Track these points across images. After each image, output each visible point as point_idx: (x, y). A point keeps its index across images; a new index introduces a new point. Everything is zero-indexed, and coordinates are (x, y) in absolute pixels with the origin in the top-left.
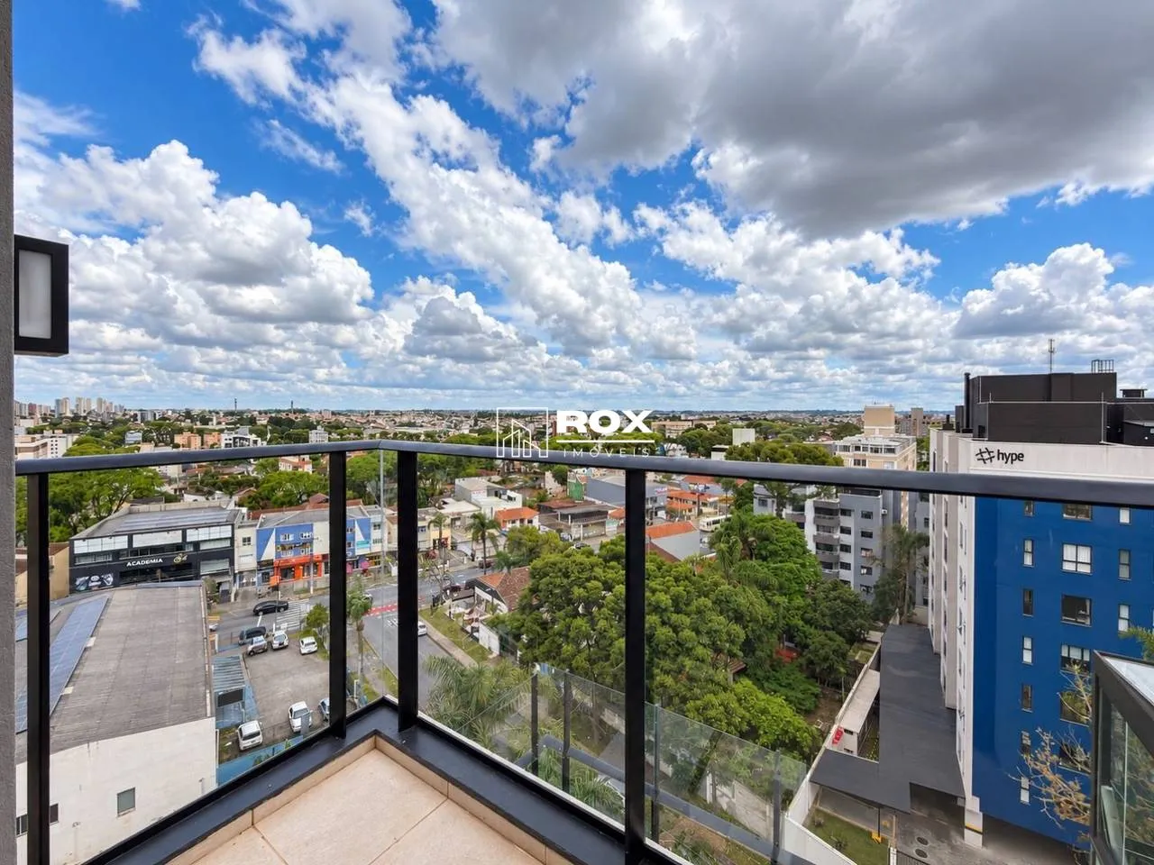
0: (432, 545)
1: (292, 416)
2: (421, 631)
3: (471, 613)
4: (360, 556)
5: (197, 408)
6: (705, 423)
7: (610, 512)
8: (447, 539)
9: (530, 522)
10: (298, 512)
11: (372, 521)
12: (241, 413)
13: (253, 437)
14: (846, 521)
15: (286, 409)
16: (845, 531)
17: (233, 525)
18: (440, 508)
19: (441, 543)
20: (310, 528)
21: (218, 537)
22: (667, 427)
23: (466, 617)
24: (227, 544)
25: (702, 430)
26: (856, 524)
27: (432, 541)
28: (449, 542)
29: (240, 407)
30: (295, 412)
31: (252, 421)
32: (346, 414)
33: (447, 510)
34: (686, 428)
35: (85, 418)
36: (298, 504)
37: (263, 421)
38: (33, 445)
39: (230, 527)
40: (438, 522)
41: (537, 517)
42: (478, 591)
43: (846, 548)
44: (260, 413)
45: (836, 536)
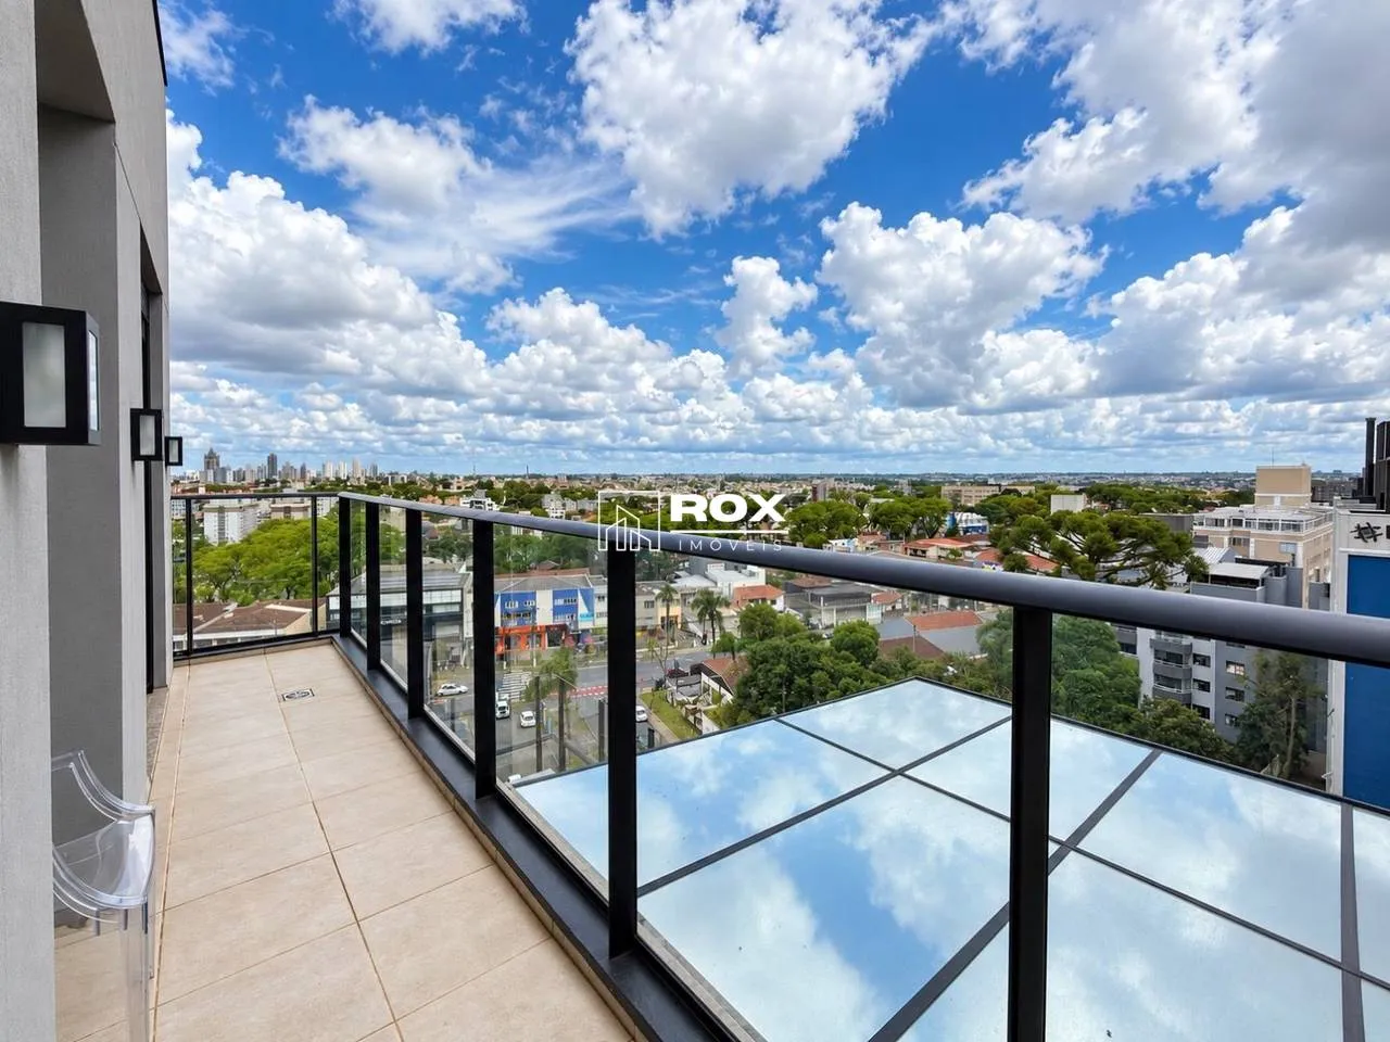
0: (660, 623)
1: (527, 482)
2: (639, 717)
3: (695, 703)
4: (583, 631)
5: (439, 474)
7: (873, 595)
8: (676, 617)
9: (774, 602)
10: (523, 579)
11: (595, 592)
12: (479, 477)
13: (489, 501)
15: (522, 474)
17: (462, 589)
18: (672, 582)
19: (669, 623)
20: (533, 596)
21: (449, 601)
22: (963, 493)
23: (690, 707)
24: (456, 609)
25: (1012, 497)
27: (660, 620)
28: (679, 620)
31: (489, 486)
32: (580, 478)
33: (679, 584)
34: (990, 494)
35: (345, 481)
36: (525, 571)
37: (500, 485)
38: (302, 505)
39: (459, 592)
40: (667, 597)
41: (782, 597)
42: (704, 678)
43: (1204, 661)
44: (497, 478)
45: (1186, 642)
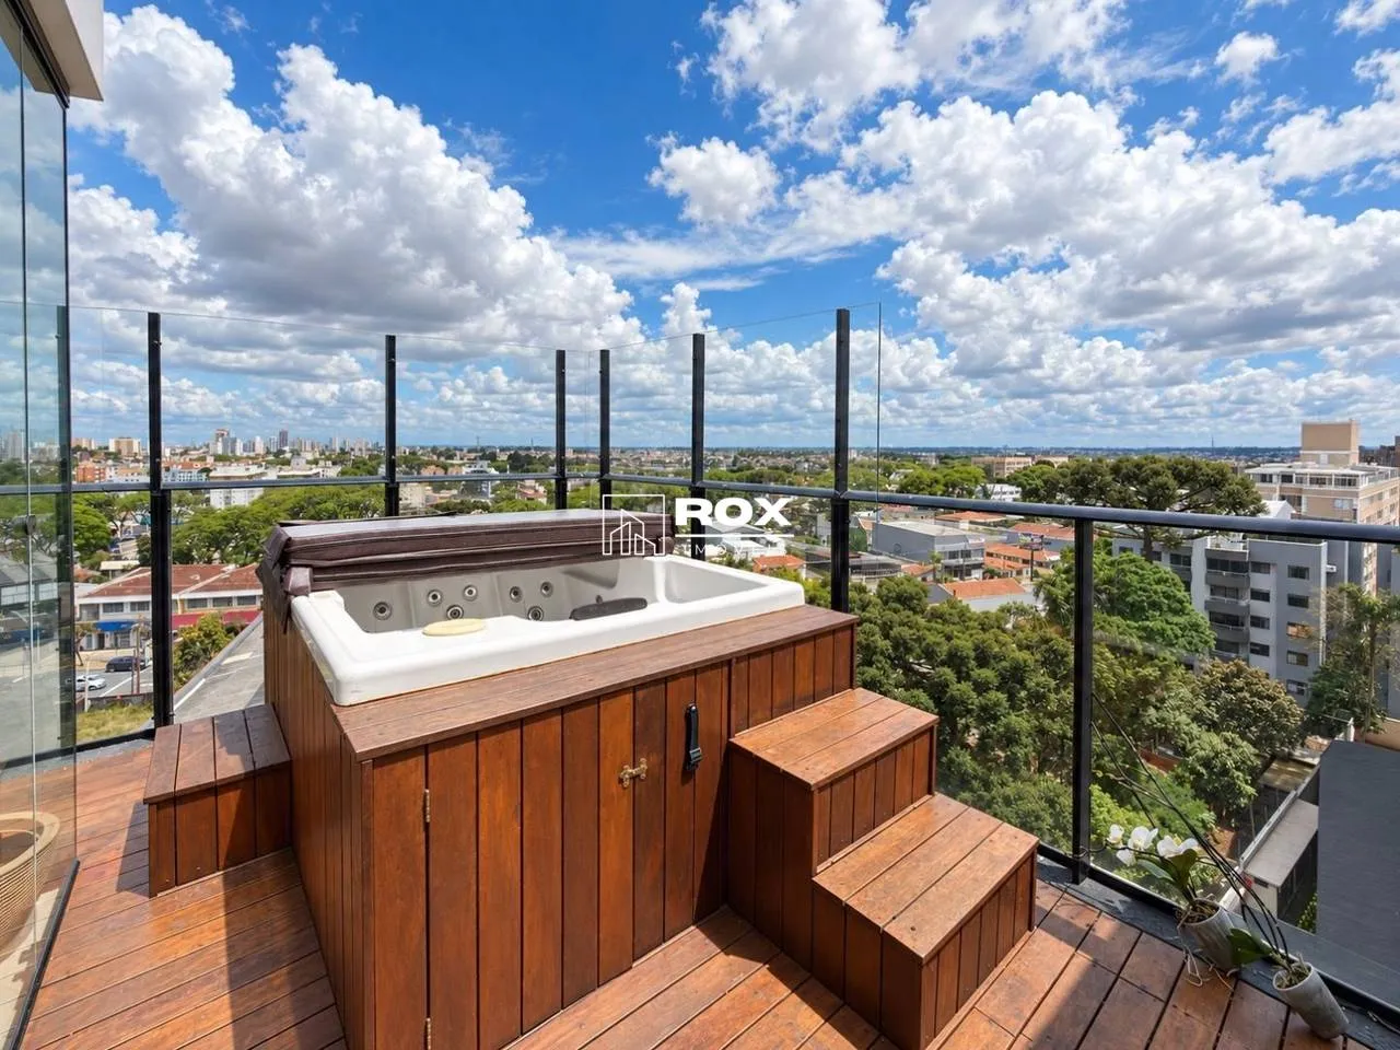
1: (533, 453)
6: (1052, 460)
7: (903, 566)
14: (1260, 581)
15: (526, 446)
16: (1263, 596)
22: (995, 465)
25: (1046, 468)
26: (1278, 585)
29: (484, 443)
30: (537, 449)
31: (492, 457)
34: (1022, 466)
37: (503, 457)
41: (804, 566)
43: (1259, 622)
44: (502, 449)
45: (1243, 603)
